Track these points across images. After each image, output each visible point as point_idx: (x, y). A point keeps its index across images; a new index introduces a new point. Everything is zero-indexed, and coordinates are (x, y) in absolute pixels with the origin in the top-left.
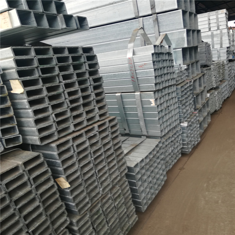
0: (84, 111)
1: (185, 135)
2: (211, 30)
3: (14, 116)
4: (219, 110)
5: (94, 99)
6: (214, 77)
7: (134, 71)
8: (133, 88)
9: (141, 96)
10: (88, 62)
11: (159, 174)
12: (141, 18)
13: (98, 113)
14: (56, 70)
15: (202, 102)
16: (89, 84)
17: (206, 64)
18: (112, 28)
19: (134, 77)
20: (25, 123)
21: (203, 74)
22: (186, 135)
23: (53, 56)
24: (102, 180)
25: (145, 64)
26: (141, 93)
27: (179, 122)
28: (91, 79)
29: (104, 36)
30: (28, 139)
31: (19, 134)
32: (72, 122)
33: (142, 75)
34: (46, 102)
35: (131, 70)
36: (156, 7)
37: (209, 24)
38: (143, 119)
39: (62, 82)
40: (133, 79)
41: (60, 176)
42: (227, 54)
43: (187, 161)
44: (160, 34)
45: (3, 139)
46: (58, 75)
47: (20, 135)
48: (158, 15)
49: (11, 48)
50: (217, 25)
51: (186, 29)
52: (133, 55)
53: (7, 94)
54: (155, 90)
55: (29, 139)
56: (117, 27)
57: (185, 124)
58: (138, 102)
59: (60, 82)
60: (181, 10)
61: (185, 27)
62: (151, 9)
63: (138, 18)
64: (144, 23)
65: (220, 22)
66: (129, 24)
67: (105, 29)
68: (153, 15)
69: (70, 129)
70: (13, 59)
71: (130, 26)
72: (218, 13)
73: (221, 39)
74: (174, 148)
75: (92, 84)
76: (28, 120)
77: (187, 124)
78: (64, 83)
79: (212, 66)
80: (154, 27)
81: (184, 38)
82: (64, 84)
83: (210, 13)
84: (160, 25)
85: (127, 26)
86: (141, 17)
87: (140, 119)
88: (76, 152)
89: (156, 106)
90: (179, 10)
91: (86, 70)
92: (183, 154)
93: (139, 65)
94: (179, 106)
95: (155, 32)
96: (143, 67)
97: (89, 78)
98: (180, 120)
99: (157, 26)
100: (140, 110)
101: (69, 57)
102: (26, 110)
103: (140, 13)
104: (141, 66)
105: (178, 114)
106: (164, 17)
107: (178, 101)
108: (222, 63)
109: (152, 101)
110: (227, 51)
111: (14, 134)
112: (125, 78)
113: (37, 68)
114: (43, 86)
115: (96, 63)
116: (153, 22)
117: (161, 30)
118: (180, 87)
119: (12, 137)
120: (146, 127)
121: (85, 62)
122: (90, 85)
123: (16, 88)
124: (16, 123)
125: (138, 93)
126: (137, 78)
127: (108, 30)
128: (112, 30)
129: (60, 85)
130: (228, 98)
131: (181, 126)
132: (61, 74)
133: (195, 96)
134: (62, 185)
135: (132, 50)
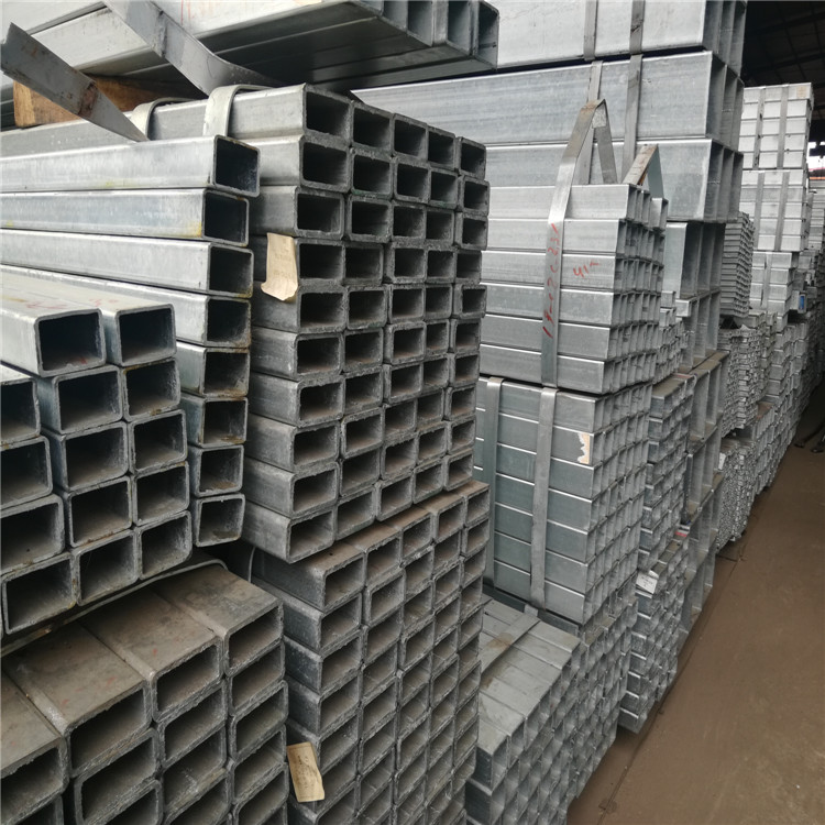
0: (417, 433)
1: (641, 636)
2: (760, 166)
3: (246, 400)
4: (738, 540)
5: (449, 385)
6: (746, 378)
7: (555, 288)
8: (538, 365)
9: (558, 410)
10: (465, 210)
11: (551, 813)
12: (599, 65)
13: (447, 454)
14: (386, 223)
15: (703, 489)
16: (449, 312)
17: (732, 313)
18: (514, 88)
19: (551, 315)
20: (267, 441)
21: (722, 355)
22: (645, 638)
23: (392, 156)
24: (405, 792)
25: (593, 264)
26: (560, 394)
27: (635, 567)
28: (458, 288)
29: (488, 120)
30: (258, 524)
31: (241, 491)
32: (380, 478)
33: (575, 314)
34: (335, 363)
35: (549, 282)
36: (645, 25)
37: (759, 137)
38: (546, 520)
39: (389, 282)
40: (548, 325)
41: (306, 733)
42: (788, 285)
43: (626, 771)
44: (639, 143)
45: (198, 502)
46: (386, 246)
47: (242, 497)
48: (645, 60)
49: (304, 89)
50: (780, 147)
51: (710, 141)
52: (566, 217)
53: (250, 295)
54: (599, 390)
55: (262, 522)
56: (528, 86)
57: (649, 584)
58: (544, 434)
59: (386, 280)
60: (710, 53)
61: (709, 130)
62: (632, 30)
63: (590, 62)
64: (603, 88)
65: (789, 135)
66: (563, 83)
67: (496, 90)
68: (632, 57)
69: (368, 506)
70: (299, 138)
71: (562, 91)
72: (787, 93)
73: (782, 211)
74: (604, 695)
75: (456, 313)
76: (276, 433)
77: (655, 582)
78: (394, 288)
79: (744, 327)
80: (628, 108)
81: (701, 177)
82: (394, 291)
83: (767, 92)
84: (644, 105)
85: (555, 87)
86: (598, 59)
87: (536, 520)
88: (365, 628)
89: (592, 468)
90: (705, 53)
91: (454, 244)
92: (623, 732)
93: (574, 265)
94: (646, 489)
95: (626, 132)
96: (586, 275)
97: (454, 284)
98: (641, 556)
99: (634, 105)
100: (543, 475)
101: (426, 171)
102: (284, 383)
103: (599, 41)
104: (580, 270)
105: (639, 529)
106: (660, 74)
107: (648, 462)
108: (770, 322)
109: (585, 438)
110: (791, 270)
111: (230, 486)
112: (526, 313)
113: (346, 195)
114: (344, 285)
115: (484, 219)
116: (626, 86)
117: (644, 129)
118: (662, 398)
119: (222, 499)
120: (546, 563)
121: (457, 211)
122: (451, 318)
123: (276, 272)
124: (244, 438)
125: (549, 394)
126: (560, 321)
127: (502, 92)
128: (512, 96)
129: (382, 292)
130: (765, 489)
131: (638, 588)
132: (394, 245)
133: (690, 456)
134: (299, 784)
135: (565, 194)
